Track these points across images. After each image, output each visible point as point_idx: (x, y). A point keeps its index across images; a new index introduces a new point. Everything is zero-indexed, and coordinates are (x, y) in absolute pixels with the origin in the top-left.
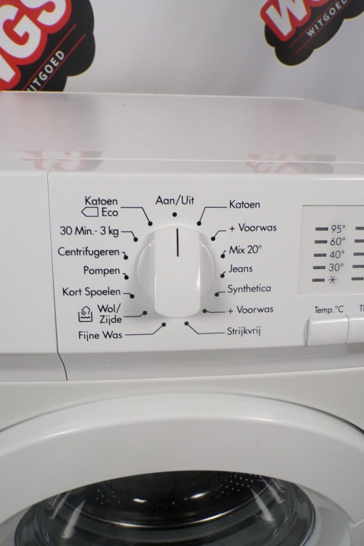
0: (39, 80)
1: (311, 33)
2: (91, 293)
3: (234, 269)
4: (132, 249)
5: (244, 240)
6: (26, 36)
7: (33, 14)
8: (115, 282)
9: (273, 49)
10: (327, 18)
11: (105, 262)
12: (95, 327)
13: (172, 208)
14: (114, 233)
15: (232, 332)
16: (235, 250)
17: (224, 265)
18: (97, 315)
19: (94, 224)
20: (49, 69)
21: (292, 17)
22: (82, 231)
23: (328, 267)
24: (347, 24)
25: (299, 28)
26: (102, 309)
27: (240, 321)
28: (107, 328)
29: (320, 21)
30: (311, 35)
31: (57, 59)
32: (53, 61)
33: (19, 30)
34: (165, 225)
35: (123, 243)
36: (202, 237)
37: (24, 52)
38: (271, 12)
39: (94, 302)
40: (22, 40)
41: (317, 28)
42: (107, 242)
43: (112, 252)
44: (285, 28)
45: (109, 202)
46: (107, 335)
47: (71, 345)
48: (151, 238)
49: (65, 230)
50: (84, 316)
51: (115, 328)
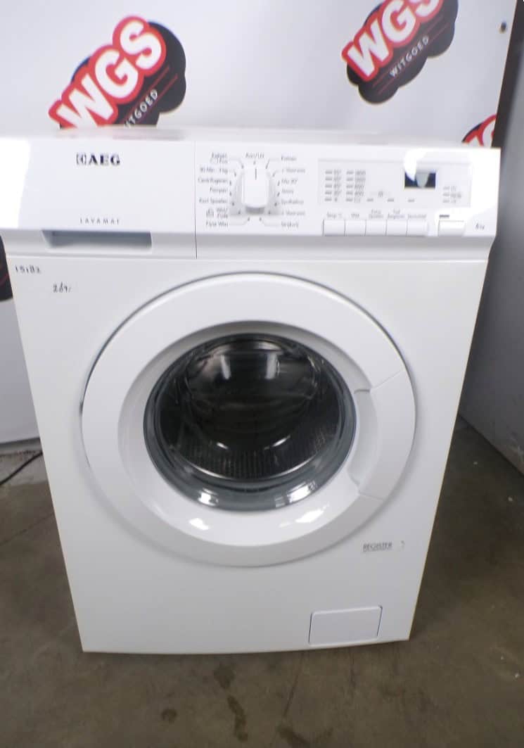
0: (134, 117)
1: (394, 72)
2: (213, 202)
3: (284, 191)
4: (234, 180)
5: (290, 176)
6: (125, 78)
7: (133, 59)
8: (225, 196)
9: (356, 89)
10: (409, 58)
11: (221, 186)
12: (215, 219)
13: (253, 160)
14: (226, 171)
15: (284, 225)
16: (285, 181)
17: (280, 189)
18: (216, 213)
19: (216, 166)
20: (144, 107)
21: (374, 58)
22: (211, 170)
23: (333, 193)
24: (430, 62)
25: (382, 68)
26: (219, 210)
27: (287, 219)
28: (221, 220)
29: (403, 61)
30: (394, 75)
31: (151, 98)
32: (147, 100)
33: (119, 73)
34: (249, 167)
35: (230, 176)
36: (268, 174)
37: (123, 92)
38: (353, 53)
39: (215, 207)
40: (121, 81)
41: (400, 68)
42: (222, 176)
43: (224, 181)
44: (368, 68)
45: (223, 156)
46: (221, 224)
47: (203, 229)
48: (243, 174)
49: (202, 169)
50: (209, 213)
51: (225, 220)
